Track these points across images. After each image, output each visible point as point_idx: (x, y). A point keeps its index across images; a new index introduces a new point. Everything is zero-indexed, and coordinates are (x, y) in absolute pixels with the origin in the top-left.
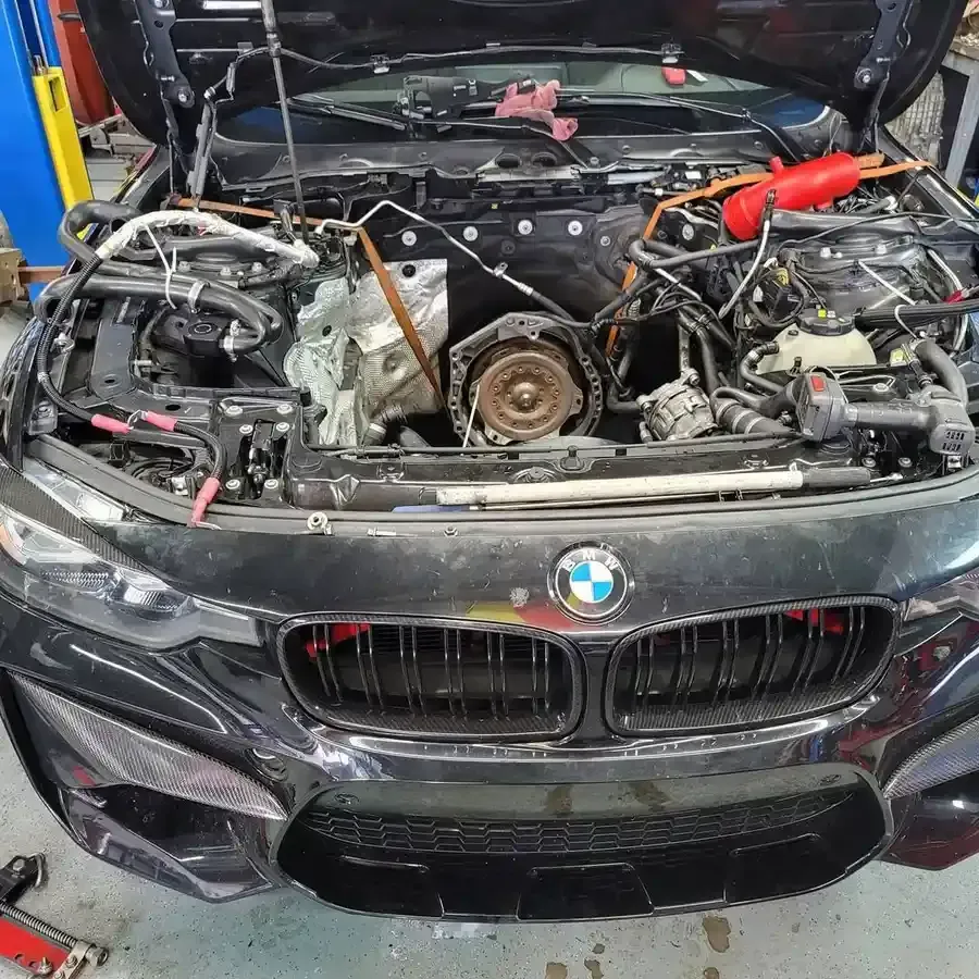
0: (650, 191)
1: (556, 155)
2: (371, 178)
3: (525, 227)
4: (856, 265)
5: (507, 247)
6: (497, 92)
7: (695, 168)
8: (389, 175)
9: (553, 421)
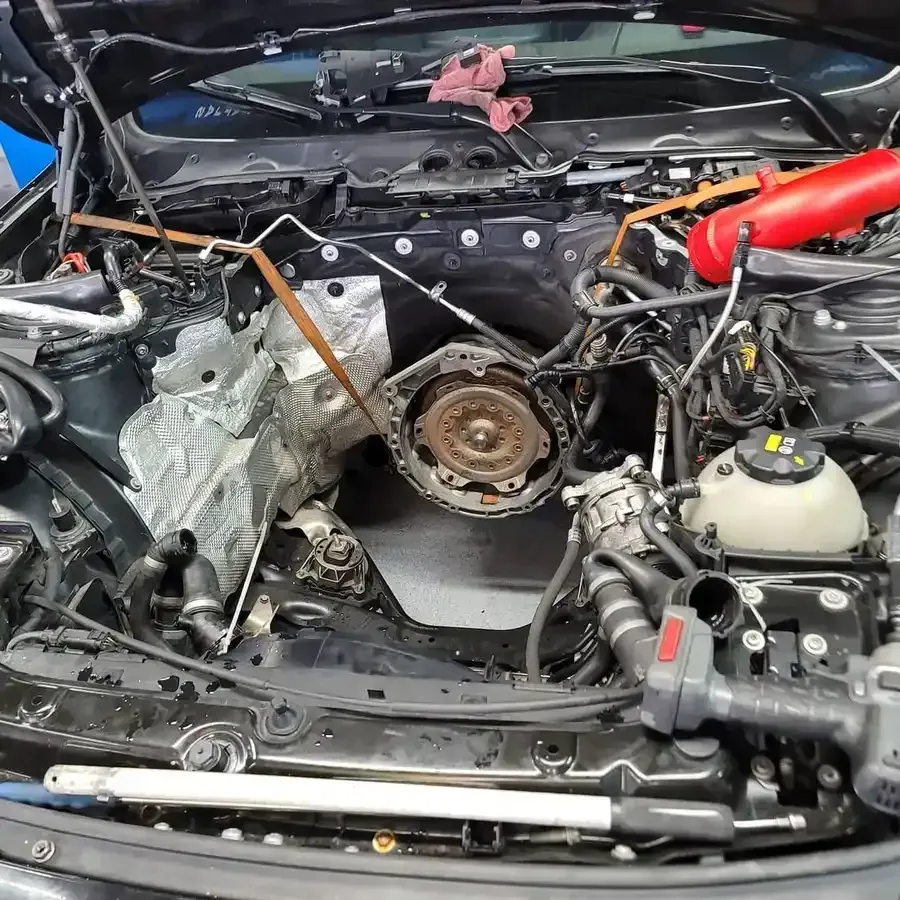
0: (616, 196)
1: (496, 148)
2: (272, 187)
3: (470, 237)
4: (859, 349)
5: (450, 262)
6: (429, 67)
7: (684, 164)
8: (293, 180)
9: (517, 463)
